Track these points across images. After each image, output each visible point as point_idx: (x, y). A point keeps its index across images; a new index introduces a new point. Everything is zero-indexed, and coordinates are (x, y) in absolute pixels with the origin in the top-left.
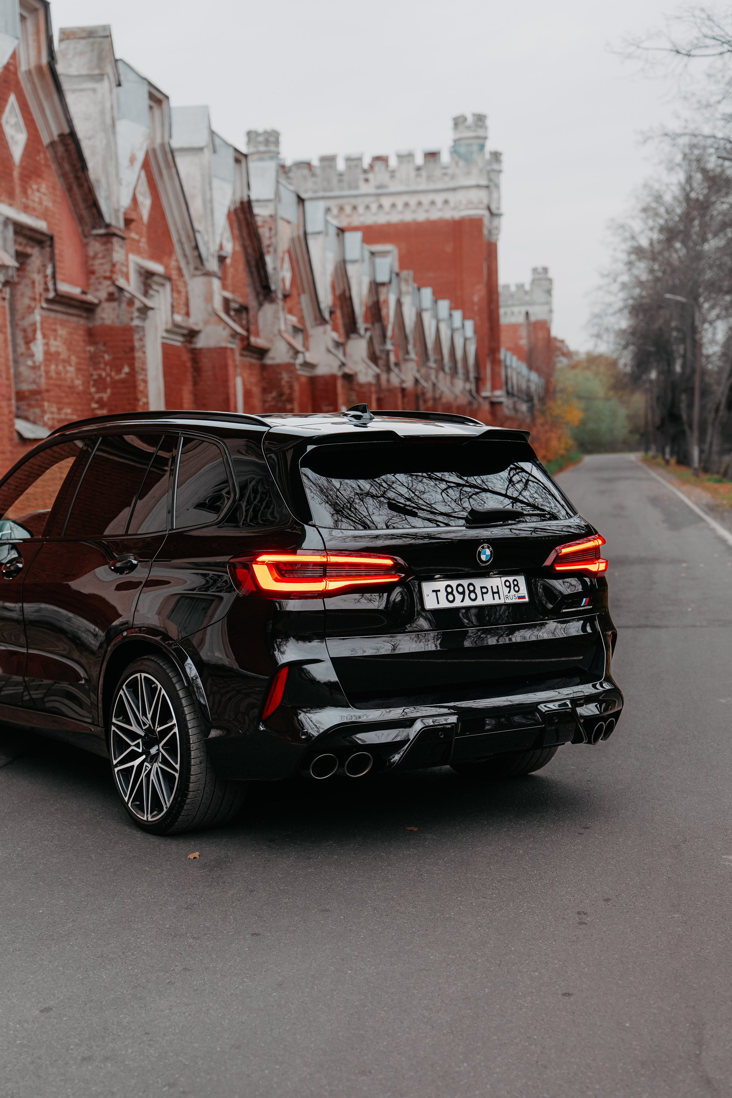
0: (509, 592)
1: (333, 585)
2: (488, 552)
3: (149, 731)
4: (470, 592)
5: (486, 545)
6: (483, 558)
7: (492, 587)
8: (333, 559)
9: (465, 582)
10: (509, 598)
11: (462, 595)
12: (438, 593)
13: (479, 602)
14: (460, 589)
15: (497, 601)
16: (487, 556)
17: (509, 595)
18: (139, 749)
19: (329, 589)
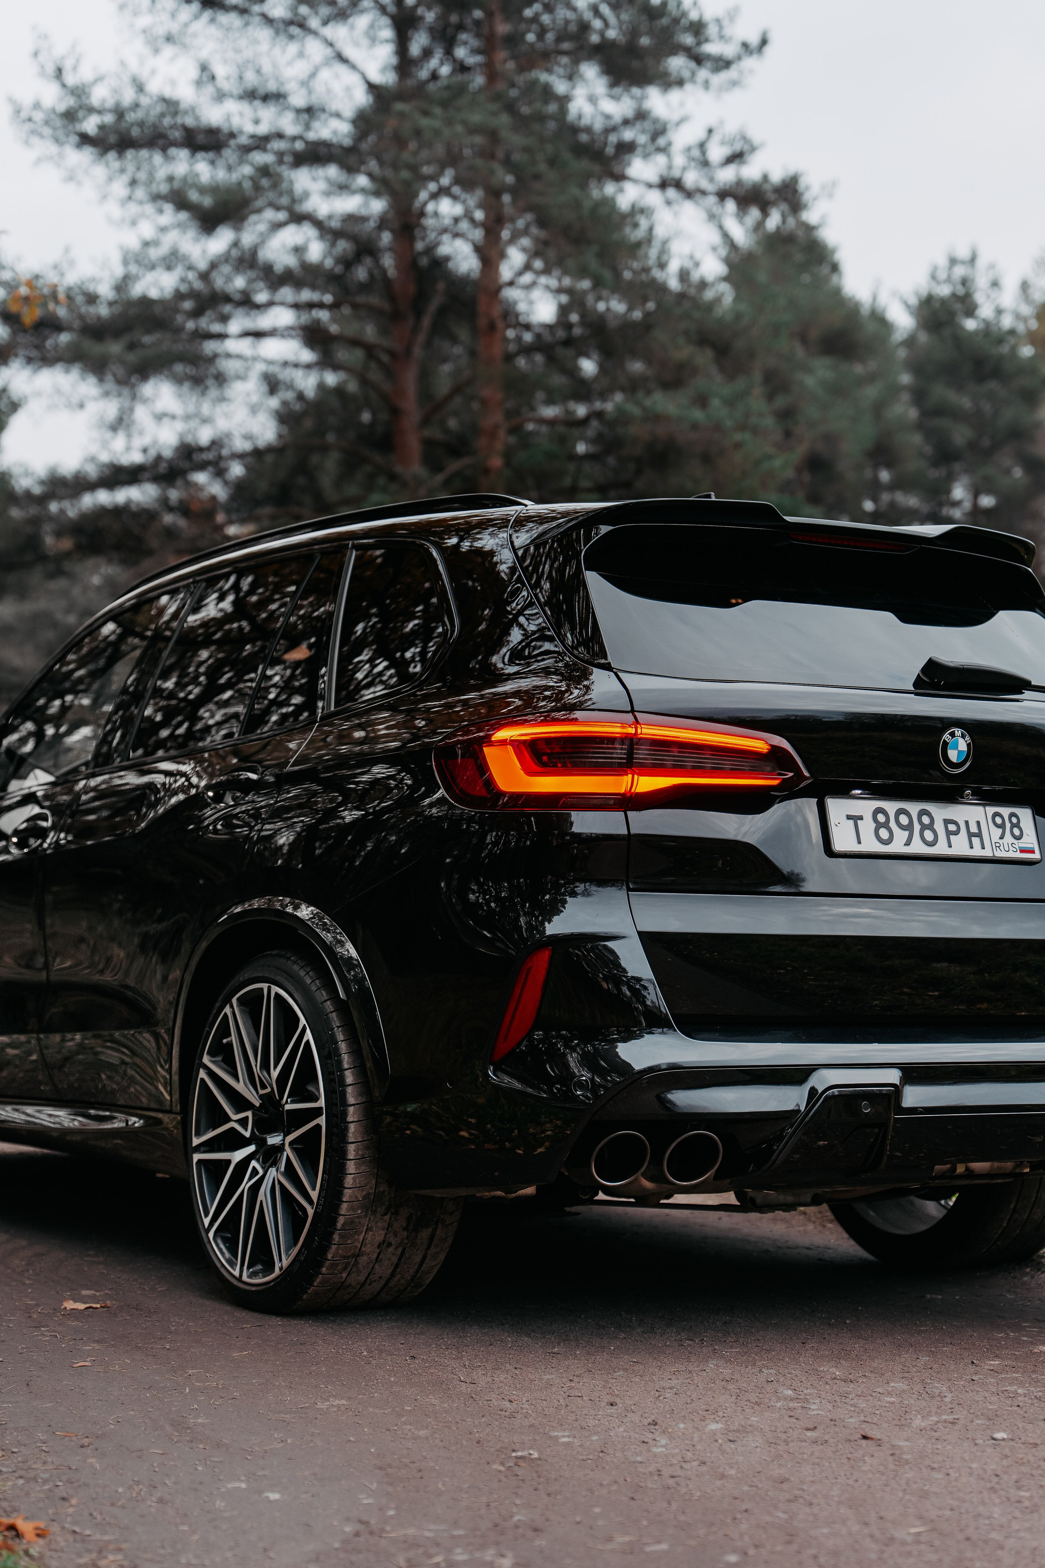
0: (1002, 838)
1: (647, 784)
2: (962, 745)
3: (270, 1102)
4: (924, 827)
5: (958, 732)
6: (953, 755)
7: (967, 822)
8: (647, 731)
9: (914, 808)
10: (1002, 848)
11: (907, 833)
12: (859, 822)
13: (941, 849)
14: (904, 820)
15: (977, 852)
16: (960, 752)
17: (1001, 841)
18: (246, 1130)
19: (638, 791)
